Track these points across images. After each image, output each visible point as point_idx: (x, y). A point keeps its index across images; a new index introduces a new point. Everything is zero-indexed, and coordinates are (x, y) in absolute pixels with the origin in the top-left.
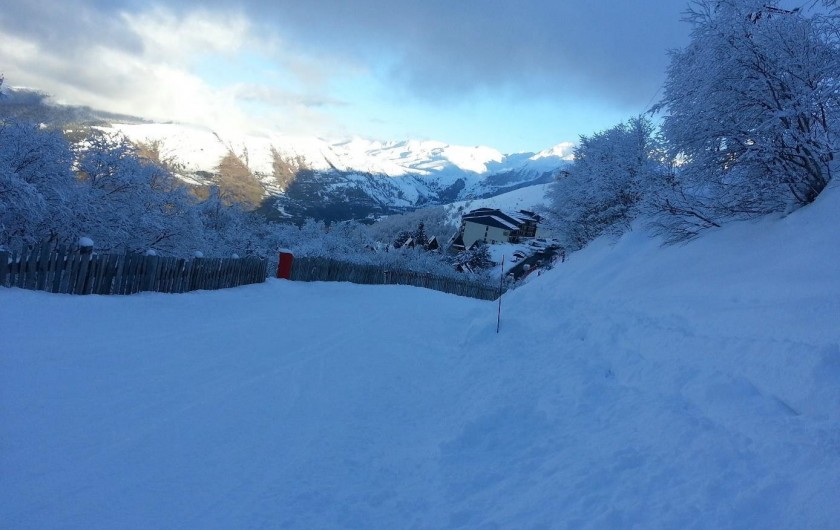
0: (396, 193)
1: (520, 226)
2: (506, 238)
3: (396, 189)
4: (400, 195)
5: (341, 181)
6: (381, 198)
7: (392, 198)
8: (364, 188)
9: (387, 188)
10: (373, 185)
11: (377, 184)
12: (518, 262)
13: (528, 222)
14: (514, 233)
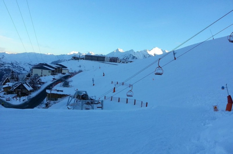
0: (22, 69)
1: (56, 69)
2: (50, 73)
3: (22, 68)
4: (24, 69)
5: (2, 67)
6: (17, 71)
7: (21, 71)
8: (11, 68)
9: (19, 68)
10: (13, 67)
11: (15, 67)
12: (54, 81)
13: (59, 68)
14: (53, 71)
